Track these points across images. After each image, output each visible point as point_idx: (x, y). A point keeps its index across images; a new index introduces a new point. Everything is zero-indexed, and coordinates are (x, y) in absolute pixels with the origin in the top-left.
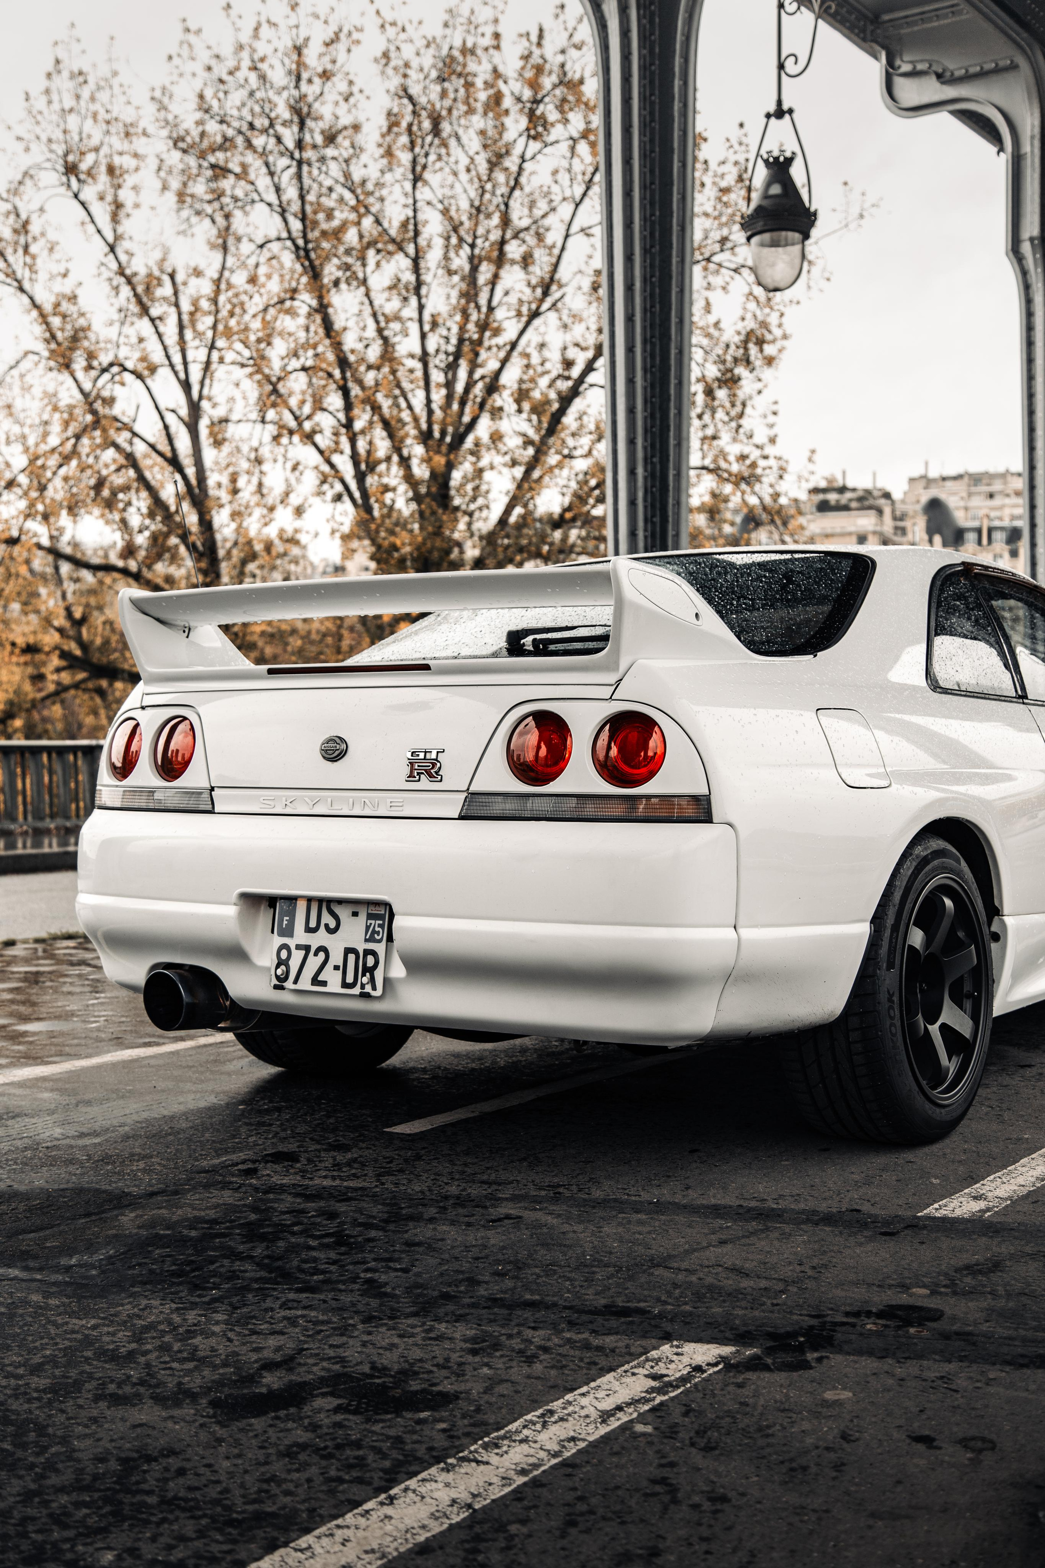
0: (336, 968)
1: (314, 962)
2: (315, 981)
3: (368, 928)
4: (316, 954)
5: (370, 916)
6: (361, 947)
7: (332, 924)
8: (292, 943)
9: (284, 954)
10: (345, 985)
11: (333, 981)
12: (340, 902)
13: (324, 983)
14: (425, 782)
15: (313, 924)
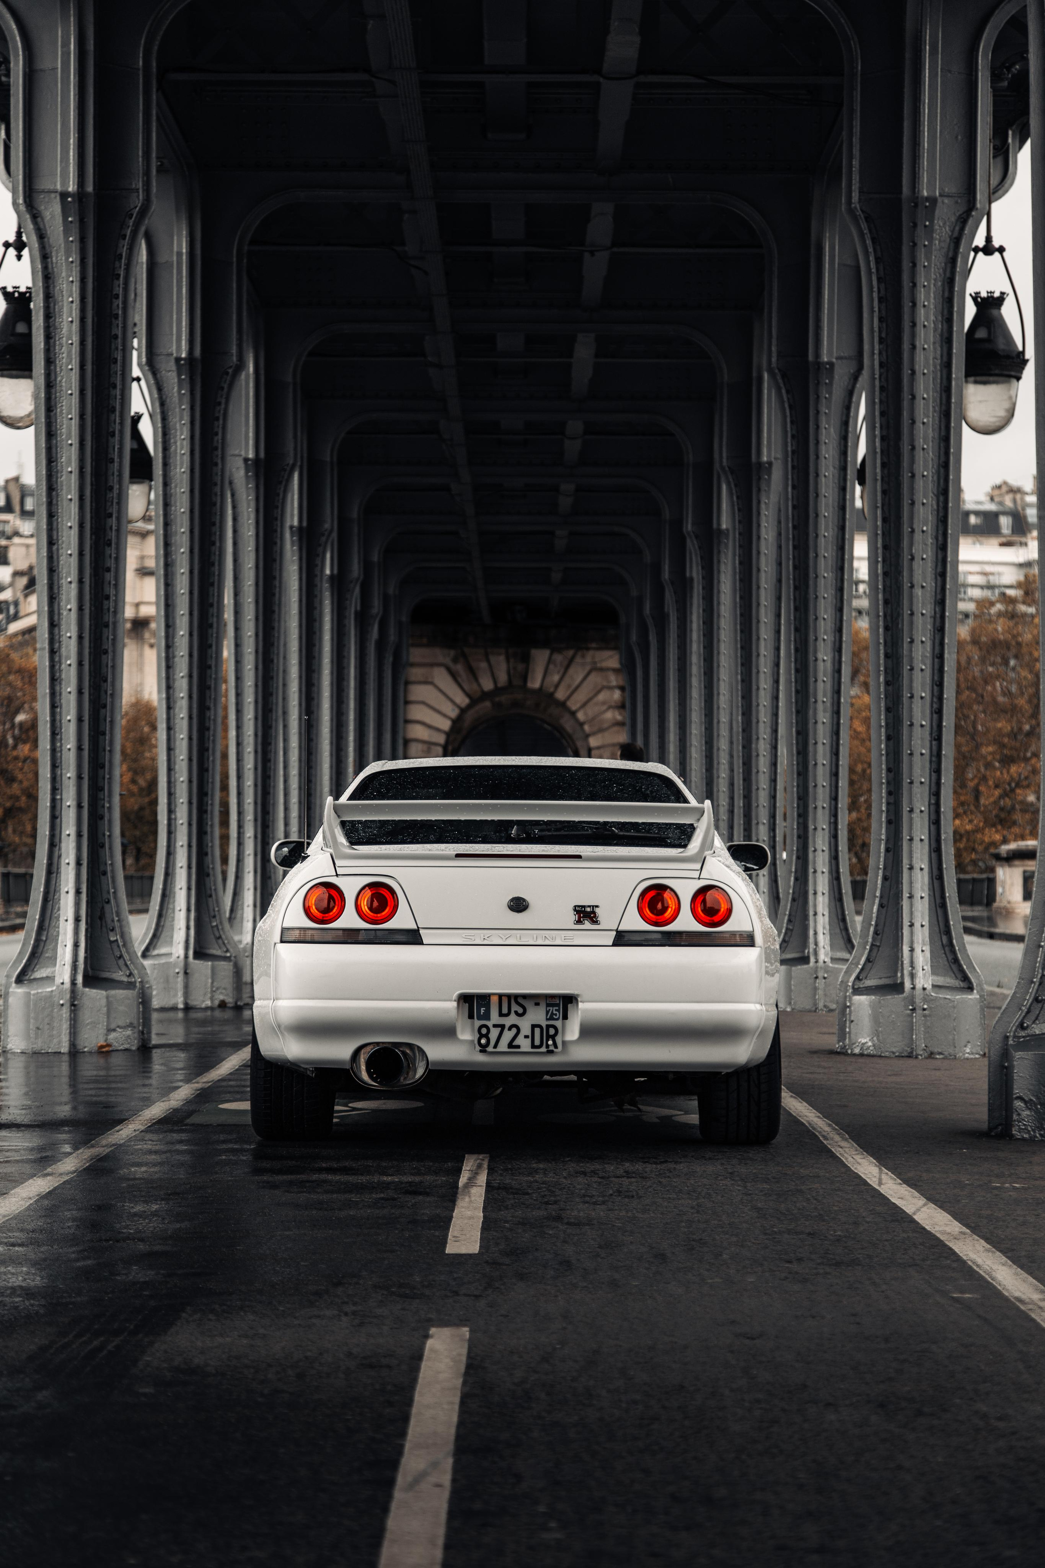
0: (526, 1037)
1: (508, 1035)
2: (510, 1045)
3: (547, 1012)
4: (510, 1029)
5: (548, 1005)
6: (544, 1024)
7: (520, 1011)
8: (490, 1024)
9: (484, 1031)
10: (533, 1046)
11: (525, 1044)
12: (525, 996)
13: (518, 1047)
14: (587, 925)
15: (505, 1011)
